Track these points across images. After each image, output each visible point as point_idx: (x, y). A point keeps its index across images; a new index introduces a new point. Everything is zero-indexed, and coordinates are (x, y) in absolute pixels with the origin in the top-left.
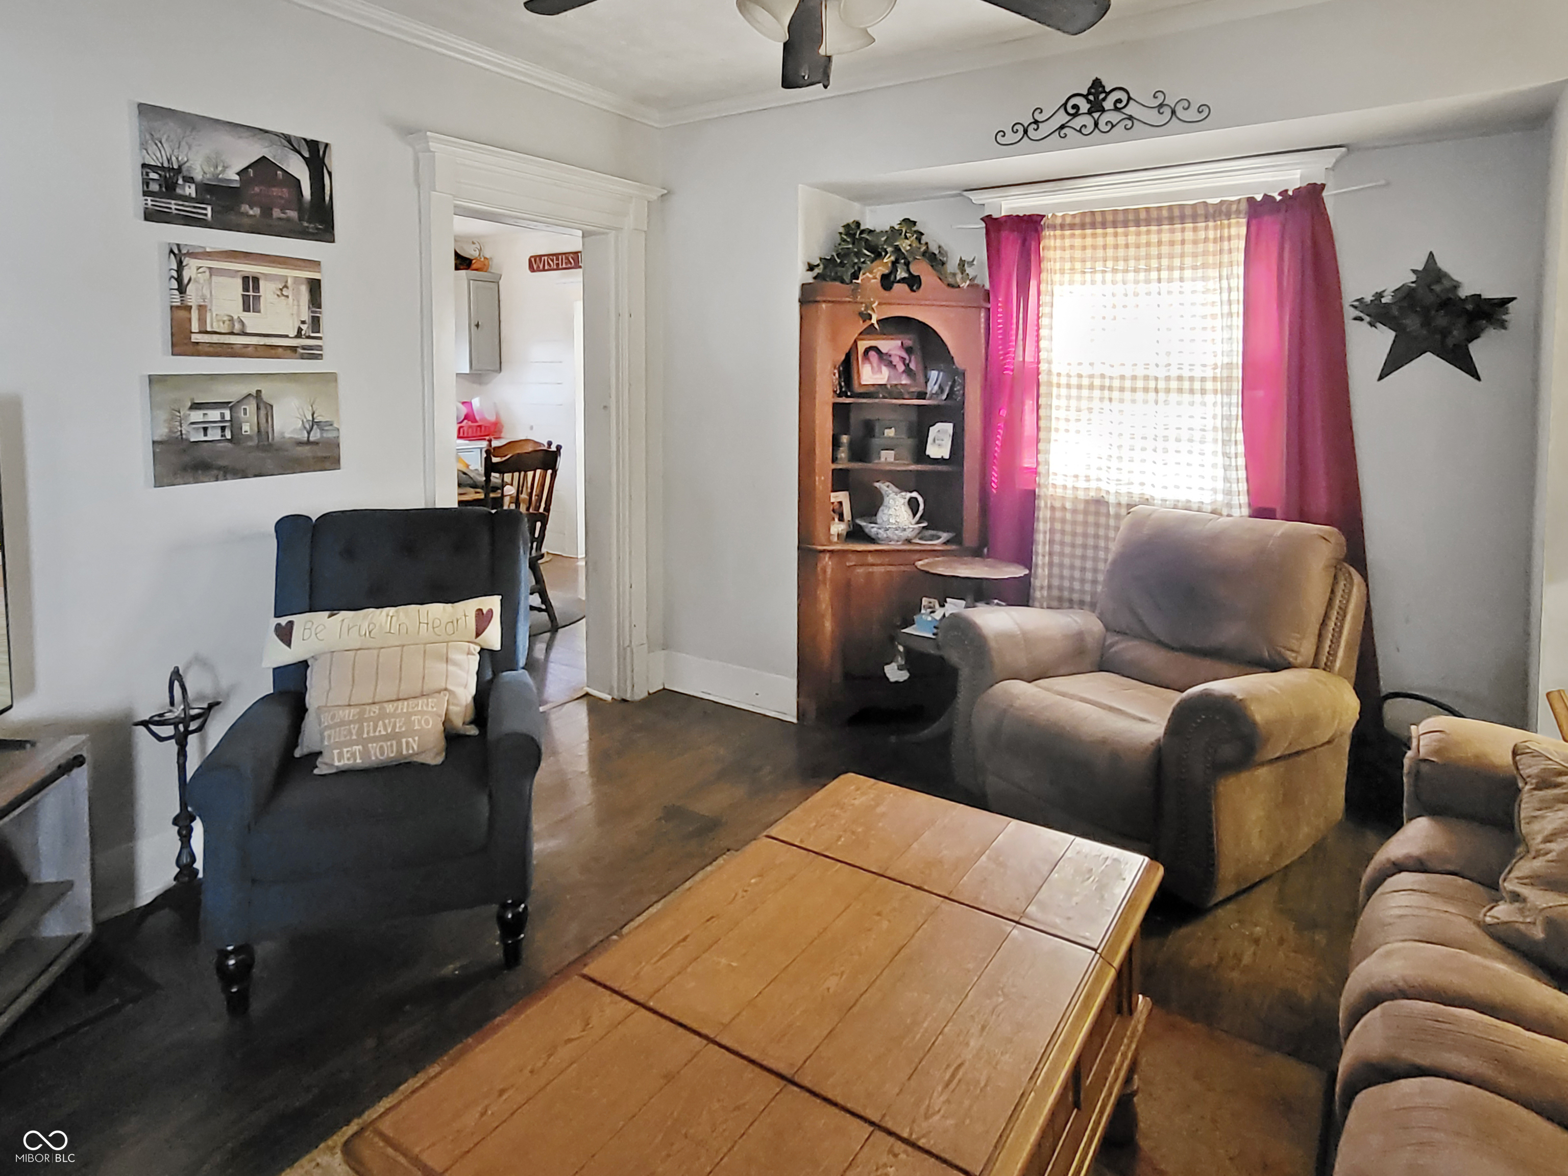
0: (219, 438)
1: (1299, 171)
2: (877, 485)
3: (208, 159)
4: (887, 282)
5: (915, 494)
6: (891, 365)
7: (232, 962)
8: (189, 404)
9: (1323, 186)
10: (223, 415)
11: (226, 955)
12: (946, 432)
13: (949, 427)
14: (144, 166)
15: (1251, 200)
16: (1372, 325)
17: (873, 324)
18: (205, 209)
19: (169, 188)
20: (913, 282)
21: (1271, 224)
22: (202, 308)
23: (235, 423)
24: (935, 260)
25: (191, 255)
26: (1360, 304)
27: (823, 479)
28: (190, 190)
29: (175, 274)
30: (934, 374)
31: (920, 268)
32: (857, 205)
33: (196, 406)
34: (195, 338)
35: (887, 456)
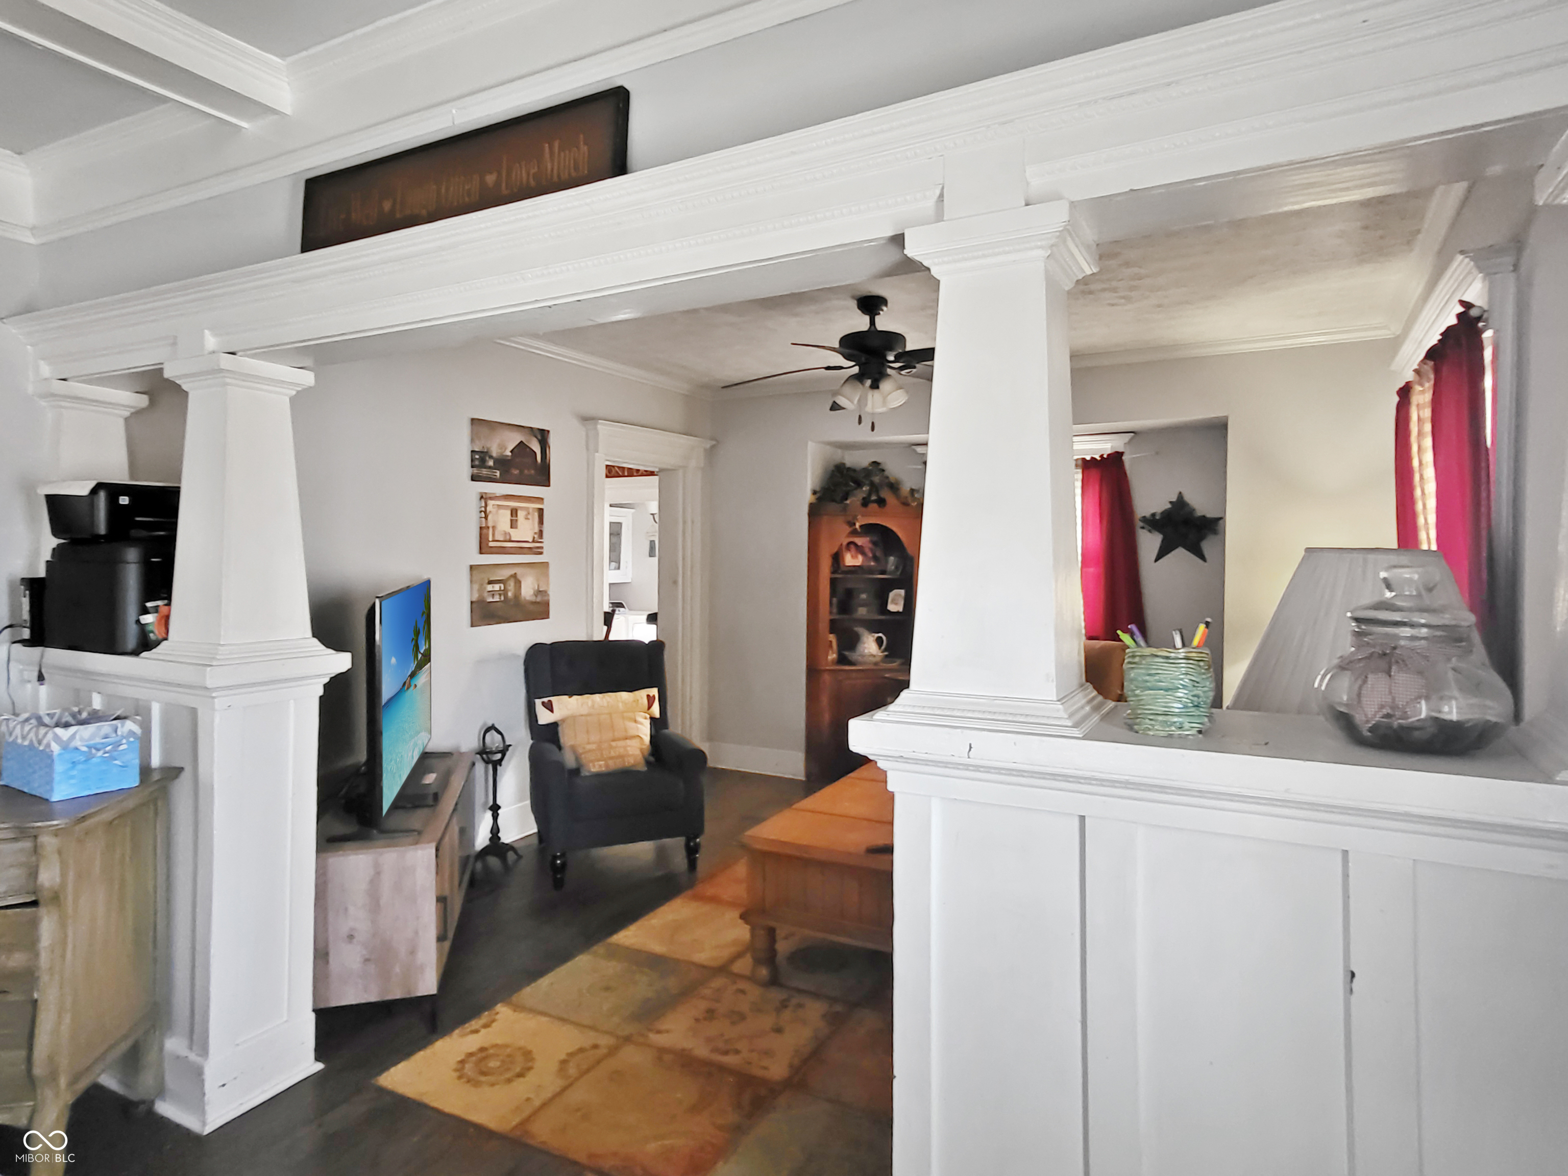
0: (498, 600)
1: (1110, 444)
2: (856, 629)
3: (499, 445)
4: (865, 503)
5: (880, 635)
6: (863, 554)
7: (559, 862)
8: (487, 581)
9: (1122, 454)
10: (500, 587)
11: (555, 858)
12: (900, 595)
13: (902, 592)
14: (472, 451)
15: (1084, 459)
16: (1150, 531)
17: (856, 529)
18: (496, 472)
19: (483, 461)
20: (881, 502)
21: (1095, 473)
22: (494, 527)
23: (504, 592)
24: (894, 487)
25: (491, 498)
26: (1144, 519)
27: (824, 625)
28: (491, 463)
29: (483, 509)
30: (892, 559)
31: (885, 494)
32: (839, 451)
33: (490, 582)
34: (491, 544)
35: (862, 612)
